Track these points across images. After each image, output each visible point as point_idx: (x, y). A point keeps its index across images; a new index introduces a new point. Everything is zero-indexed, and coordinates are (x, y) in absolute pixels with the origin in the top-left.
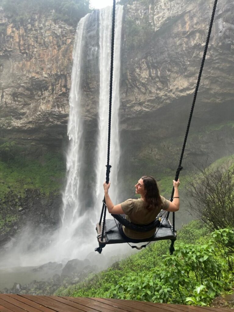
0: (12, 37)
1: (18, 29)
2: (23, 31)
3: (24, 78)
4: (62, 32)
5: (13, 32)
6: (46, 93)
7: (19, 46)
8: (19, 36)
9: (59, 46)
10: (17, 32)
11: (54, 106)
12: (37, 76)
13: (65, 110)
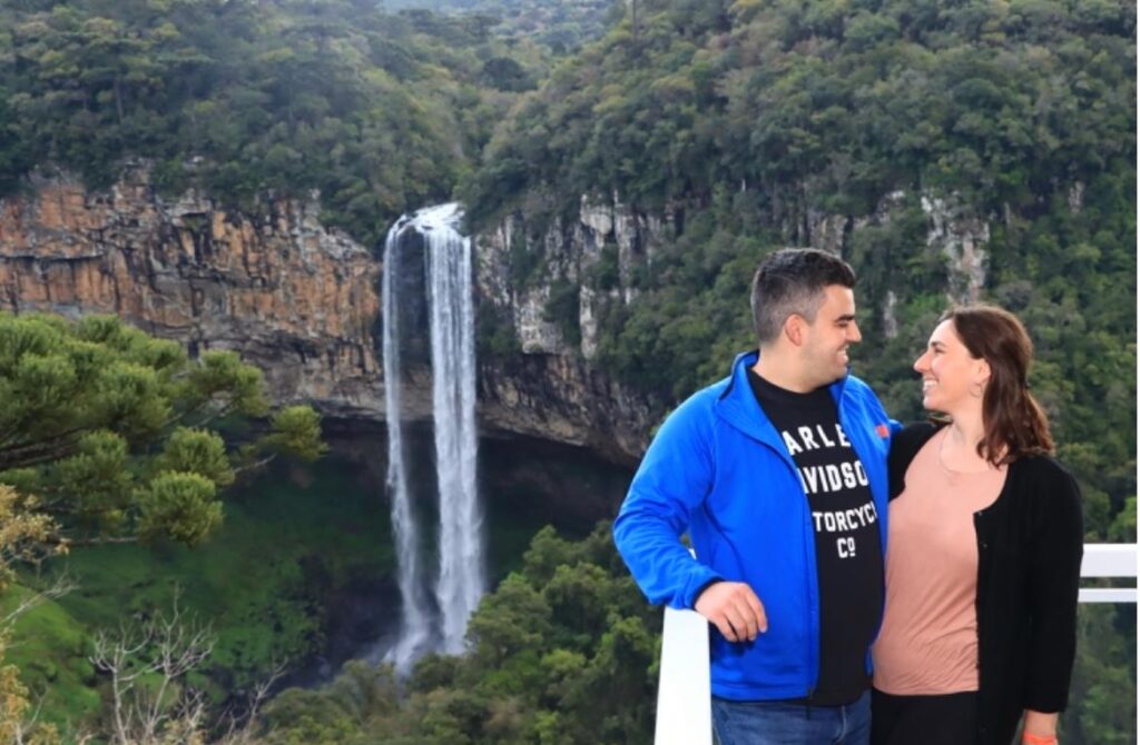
0: (228, 244)
1: (237, 225)
2: (252, 231)
3: (261, 327)
4: (345, 254)
5: (228, 233)
6: (315, 364)
7: (246, 263)
8: (244, 243)
9: (339, 278)
10: (236, 232)
11: (335, 393)
12: (291, 330)
13: (359, 401)
